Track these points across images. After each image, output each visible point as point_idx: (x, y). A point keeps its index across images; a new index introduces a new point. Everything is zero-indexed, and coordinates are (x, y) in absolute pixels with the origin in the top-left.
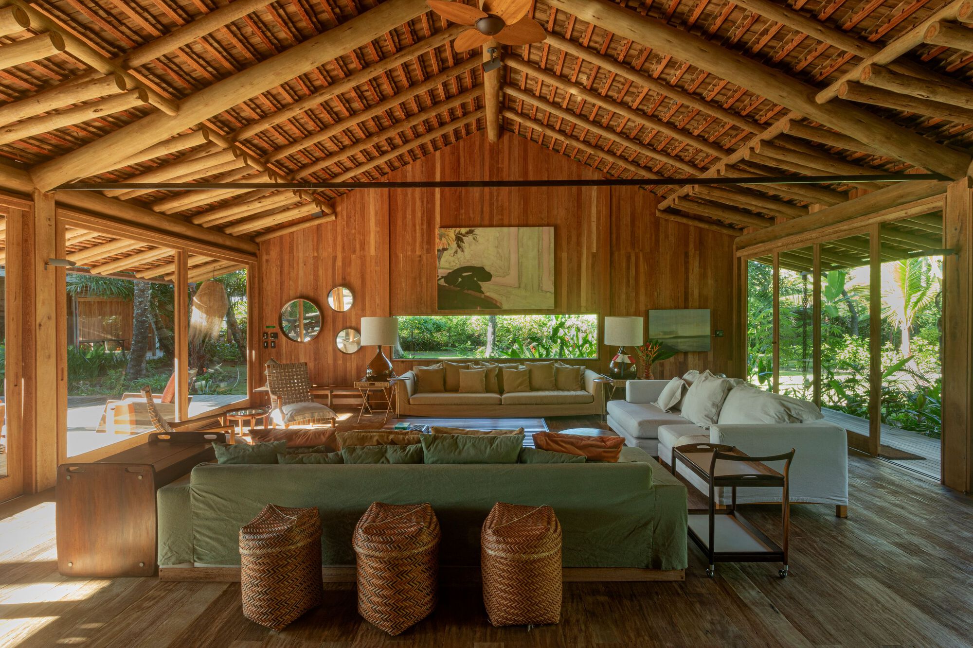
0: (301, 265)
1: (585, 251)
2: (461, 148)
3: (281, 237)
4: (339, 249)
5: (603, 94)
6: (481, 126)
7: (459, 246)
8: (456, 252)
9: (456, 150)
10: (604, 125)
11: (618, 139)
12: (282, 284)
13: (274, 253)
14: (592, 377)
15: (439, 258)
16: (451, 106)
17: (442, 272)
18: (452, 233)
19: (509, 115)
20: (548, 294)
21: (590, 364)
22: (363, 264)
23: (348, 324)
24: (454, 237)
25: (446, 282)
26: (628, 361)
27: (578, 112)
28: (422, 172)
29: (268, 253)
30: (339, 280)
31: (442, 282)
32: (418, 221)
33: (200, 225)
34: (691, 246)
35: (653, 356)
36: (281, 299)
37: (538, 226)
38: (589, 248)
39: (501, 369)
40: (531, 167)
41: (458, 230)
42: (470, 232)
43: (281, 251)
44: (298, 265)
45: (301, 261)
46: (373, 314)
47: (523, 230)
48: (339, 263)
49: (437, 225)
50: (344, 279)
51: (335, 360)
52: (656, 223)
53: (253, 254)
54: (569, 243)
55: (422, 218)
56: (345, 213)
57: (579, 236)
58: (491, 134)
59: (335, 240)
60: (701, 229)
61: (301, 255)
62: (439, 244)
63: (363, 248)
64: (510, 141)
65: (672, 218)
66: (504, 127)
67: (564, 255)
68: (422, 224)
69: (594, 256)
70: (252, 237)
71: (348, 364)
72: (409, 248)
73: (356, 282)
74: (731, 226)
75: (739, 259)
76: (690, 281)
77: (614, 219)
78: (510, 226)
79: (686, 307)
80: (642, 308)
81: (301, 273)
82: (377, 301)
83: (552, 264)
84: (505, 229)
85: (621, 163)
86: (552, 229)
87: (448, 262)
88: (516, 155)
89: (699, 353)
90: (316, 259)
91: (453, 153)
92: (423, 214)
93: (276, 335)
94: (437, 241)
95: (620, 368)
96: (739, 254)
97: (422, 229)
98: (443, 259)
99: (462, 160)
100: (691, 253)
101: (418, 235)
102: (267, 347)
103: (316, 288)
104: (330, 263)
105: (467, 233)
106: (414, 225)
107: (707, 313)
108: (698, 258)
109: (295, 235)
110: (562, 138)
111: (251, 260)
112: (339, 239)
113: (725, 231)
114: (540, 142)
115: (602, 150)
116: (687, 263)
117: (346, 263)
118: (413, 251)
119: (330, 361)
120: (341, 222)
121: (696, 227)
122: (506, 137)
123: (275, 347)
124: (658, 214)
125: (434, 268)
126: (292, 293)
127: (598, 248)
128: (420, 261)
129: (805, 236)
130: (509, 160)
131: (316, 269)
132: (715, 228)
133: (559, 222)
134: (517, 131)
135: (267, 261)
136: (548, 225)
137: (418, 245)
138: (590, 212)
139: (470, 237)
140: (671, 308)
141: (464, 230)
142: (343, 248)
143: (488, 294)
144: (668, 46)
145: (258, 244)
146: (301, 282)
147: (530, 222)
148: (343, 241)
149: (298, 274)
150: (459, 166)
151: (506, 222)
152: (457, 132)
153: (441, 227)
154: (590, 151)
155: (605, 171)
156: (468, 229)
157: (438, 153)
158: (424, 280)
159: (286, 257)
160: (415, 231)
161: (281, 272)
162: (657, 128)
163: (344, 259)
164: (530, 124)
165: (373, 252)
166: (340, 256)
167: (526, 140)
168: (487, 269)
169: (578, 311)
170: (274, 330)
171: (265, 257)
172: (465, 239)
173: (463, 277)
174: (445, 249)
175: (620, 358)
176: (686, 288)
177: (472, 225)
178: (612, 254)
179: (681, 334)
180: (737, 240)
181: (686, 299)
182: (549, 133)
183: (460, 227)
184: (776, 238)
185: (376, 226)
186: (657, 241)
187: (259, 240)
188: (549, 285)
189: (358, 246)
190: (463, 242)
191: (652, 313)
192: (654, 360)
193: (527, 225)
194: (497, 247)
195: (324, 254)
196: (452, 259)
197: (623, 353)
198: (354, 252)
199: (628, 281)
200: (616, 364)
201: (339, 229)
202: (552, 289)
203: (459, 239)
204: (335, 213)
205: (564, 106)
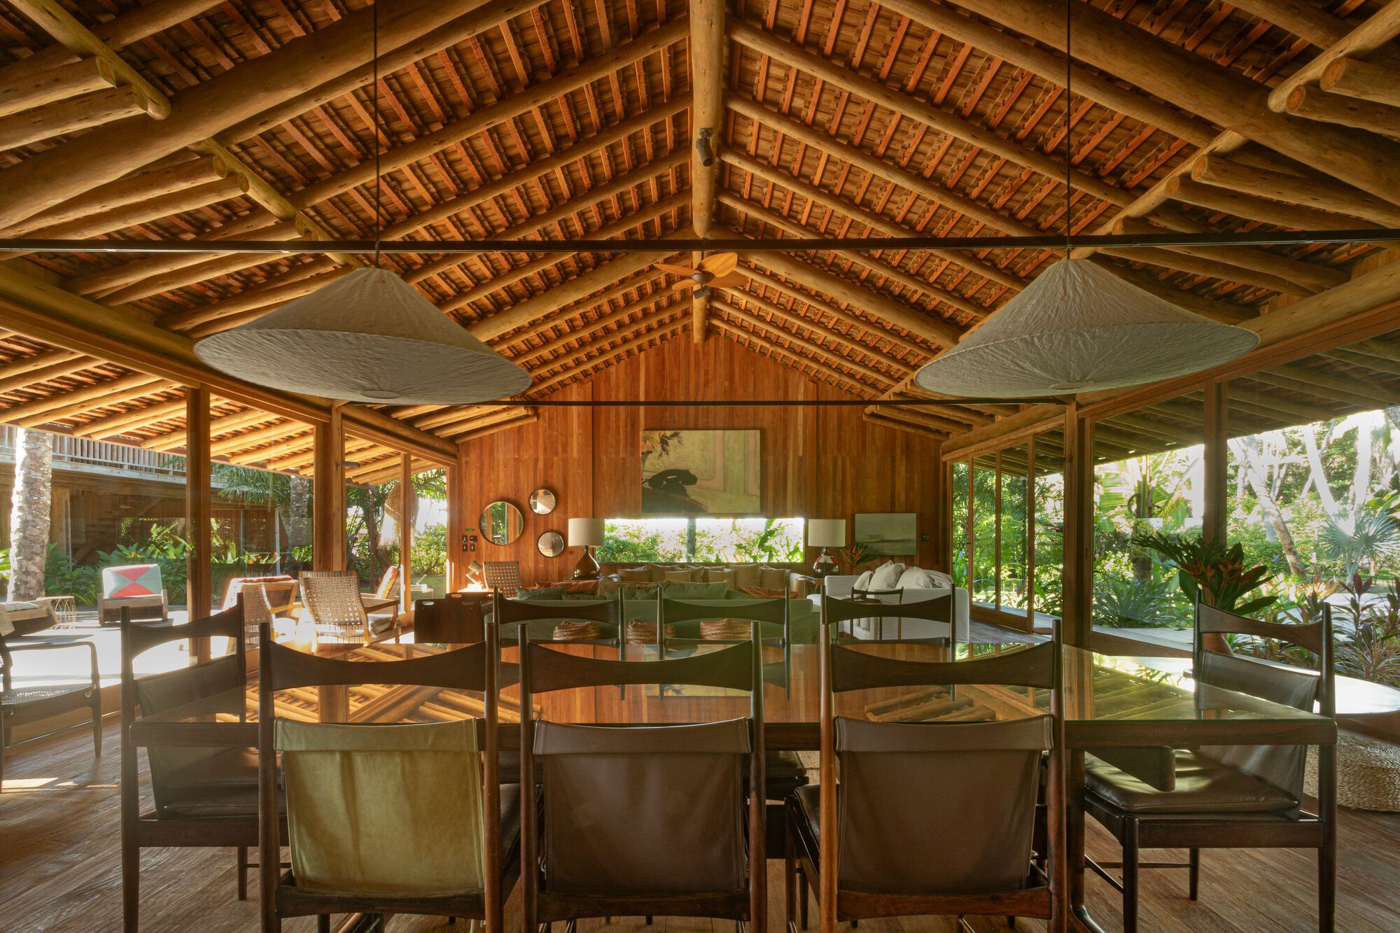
0: (502, 467)
1: (791, 455)
2: (666, 350)
3: (481, 438)
4: (541, 451)
5: (802, 314)
6: (687, 329)
7: (664, 449)
8: (661, 455)
9: (660, 352)
10: (806, 337)
11: (818, 351)
12: (482, 485)
13: (473, 456)
14: (796, 578)
15: (644, 461)
16: (660, 317)
17: (646, 475)
18: (657, 435)
19: (716, 322)
20: (754, 498)
21: (794, 567)
22: (565, 467)
23: (550, 527)
24: (659, 440)
25: (650, 484)
26: (830, 561)
27: (781, 325)
28: (626, 374)
29: (467, 455)
30: (540, 481)
31: (647, 485)
32: (622, 424)
33: (418, 429)
34: (898, 450)
35: (857, 558)
36: (481, 501)
37: (745, 429)
38: (795, 451)
39: (706, 571)
40: (737, 370)
41: (662, 432)
42: (675, 435)
43: (481, 453)
44: (498, 467)
45: (501, 462)
46: (576, 516)
47: (728, 432)
48: (541, 465)
49: (642, 428)
50: (546, 481)
51: (536, 563)
52: (863, 427)
53: (454, 456)
54: (775, 446)
55: (626, 420)
56: (547, 414)
57: (785, 439)
58: (697, 336)
59: (536, 442)
60: (907, 433)
61: (501, 457)
62: (643, 448)
63: (565, 447)
64: (716, 343)
65: (879, 422)
66: (709, 331)
67: (771, 459)
68: (626, 426)
69: (800, 459)
70: (452, 439)
71: (550, 568)
72: (613, 451)
73: (557, 482)
74: (938, 432)
75: (945, 463)
76: (897, 485)
77: (821, 422)
78: (715, 429)
79: (893, 511)
80: (849, 512)
81: (502, 475)
82: (580, 504)
83: (758, 467)
84: (711, 432)
85: (824, 370)
86: (758, 432)
87: (653, 465)
88: (722, 356)
89: (906, 557)
90: (517, 461)
91: (658, 355)
92: (627, 416)
93: (475, 539)
94: (641, 443)
95: (822, 569)
96: (944, 458)
97: (626, 432)
98: (647, 463)
99: (667, 362)
100: (898, 458)
101: (622, 437)
102: (466, 550)
103: (517, 491)
104: (531, 465)
105: (673, 436)
106: (618, 428)
107: (913, 517)
108: (904, 462)
109: (495, 437)
110: (767, 345)
111: (452, 462)
112: (541, 441)
113: (931, 436)
114: (746, 346)
115: (807, 357)
116: (893, 467)
117: (548, 465)
118: (617, 453)
119: (531, 564)
120: (543, 423)
121: (902, 431)
122: (712, 340)
123: (474, 550)
124: (864, 418)
125: (638, 471)
126: (492, 496)
127: (804, 451)
128: (624, 464)
129: (990, 443)
130: (715, 362)
131: (517, 471)
132: (920, 432)
133: (765, 425)
134: (723, 334)
135: (467, 463)
136: (754, 429)
137: (621, 448)
138: (797, 416)
139: (675, 440)
140: (877, 512)
141: (668, 433)
142: (545, 450)
143: (693, 497)
144: (844, 297)
145: (457, 445)
146: (501, 484)
147: (736, 425)
148: (545, 442)
149: (498, 476)
150: (664, 369)
151: (711, 424)
152: (663, 338)
153: (646, 430)
154: (794, 358)
155: (812, 374)
156: (673, 432)
157: (643, 354)
158: (627, 483)
159: (486, 459)
160: (619, 433)
161: (481, 474)
162: (851, 346)
163: (546, 461)
164: (736, 331)
165: (575, 455)
166: (541, 458)
167: (731, 343)
168: (692, 472)
169: (784, 514)
170: (474, 533)
171: (464, 459)
172: (670, 442)
173: (667, 480)
174: (650, 452)
175: (823, 559)
176: (893, 492)
177: (678, 428)
178: (818, 457)
179: (887, 538)
180: (943, 444)
181: (893, 504)
182: (754, 339)
183: (665, 429)
184: (971, 444)
185: (579, 428)
186: (864, 445)
187: (458, 442)
188: (754, 488)
189: (560, 449)
190: (667, 444)
191: (858, 517)
192: (858, 562)
193: (733, 429)
194: (702, 450)
195: (525, 456)
196: (656, 462)
197: (826, 554)
198: (556, 454)
199: (835, 485)
200: (819, 565)
201: (541, 431)
202: (758, 492)
203: (664, 442)
204: (537, 414)
205: (768, 319)
